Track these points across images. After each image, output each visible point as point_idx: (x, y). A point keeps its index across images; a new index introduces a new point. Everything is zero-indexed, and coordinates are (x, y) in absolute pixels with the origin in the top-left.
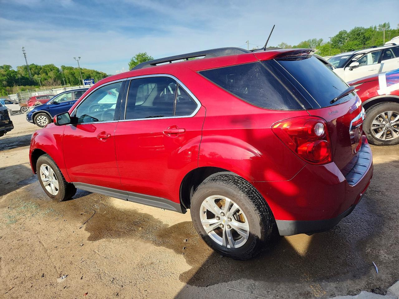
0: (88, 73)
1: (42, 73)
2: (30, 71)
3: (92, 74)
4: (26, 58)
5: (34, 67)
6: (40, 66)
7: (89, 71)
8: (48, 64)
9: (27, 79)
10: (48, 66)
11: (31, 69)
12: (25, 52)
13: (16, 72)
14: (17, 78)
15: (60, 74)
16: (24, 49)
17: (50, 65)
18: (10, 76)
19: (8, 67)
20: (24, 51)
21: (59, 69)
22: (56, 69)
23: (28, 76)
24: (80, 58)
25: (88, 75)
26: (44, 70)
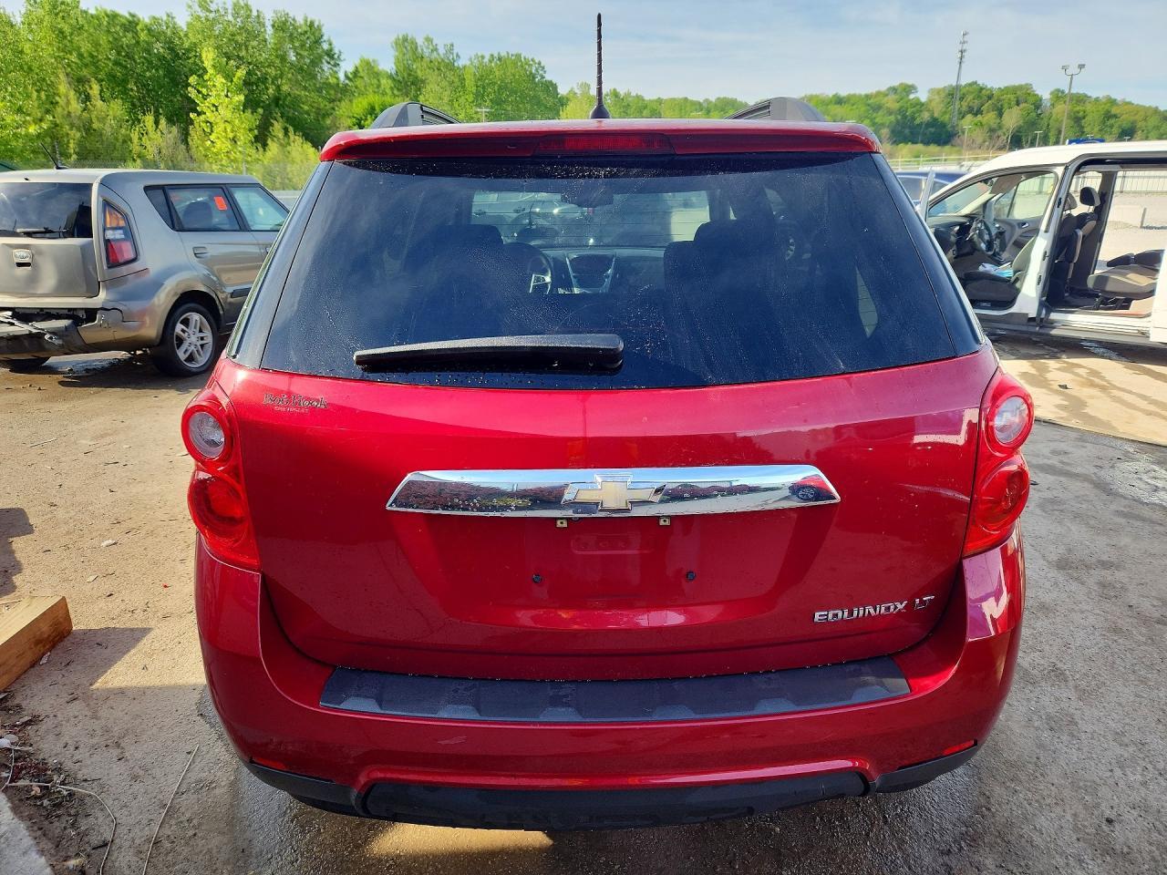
0: (1132, 118)
1: (988, 112)
2: (957, 102)
3: (1145, 120)
4: (963, 65)
5: (973, 93)
6: (991, 90)
7: (1139, 109)
8: (1017, 84)
9: (943, 125)
10: (1014, 90)
11: (962, 99)
12: (965, 47)
13: (922, 105)
14: (918, 121)
15: (1039, 115)
16: (966, 38)
17: (1020, 87)
18: (904, 117)
19: (910, 89)
20: (964, 42)
21: (1041, 100)
22: (1031, 100)
23: (947, 117)
24: (1081, 67)
25: (1129, 125)
26: (999, 100)
